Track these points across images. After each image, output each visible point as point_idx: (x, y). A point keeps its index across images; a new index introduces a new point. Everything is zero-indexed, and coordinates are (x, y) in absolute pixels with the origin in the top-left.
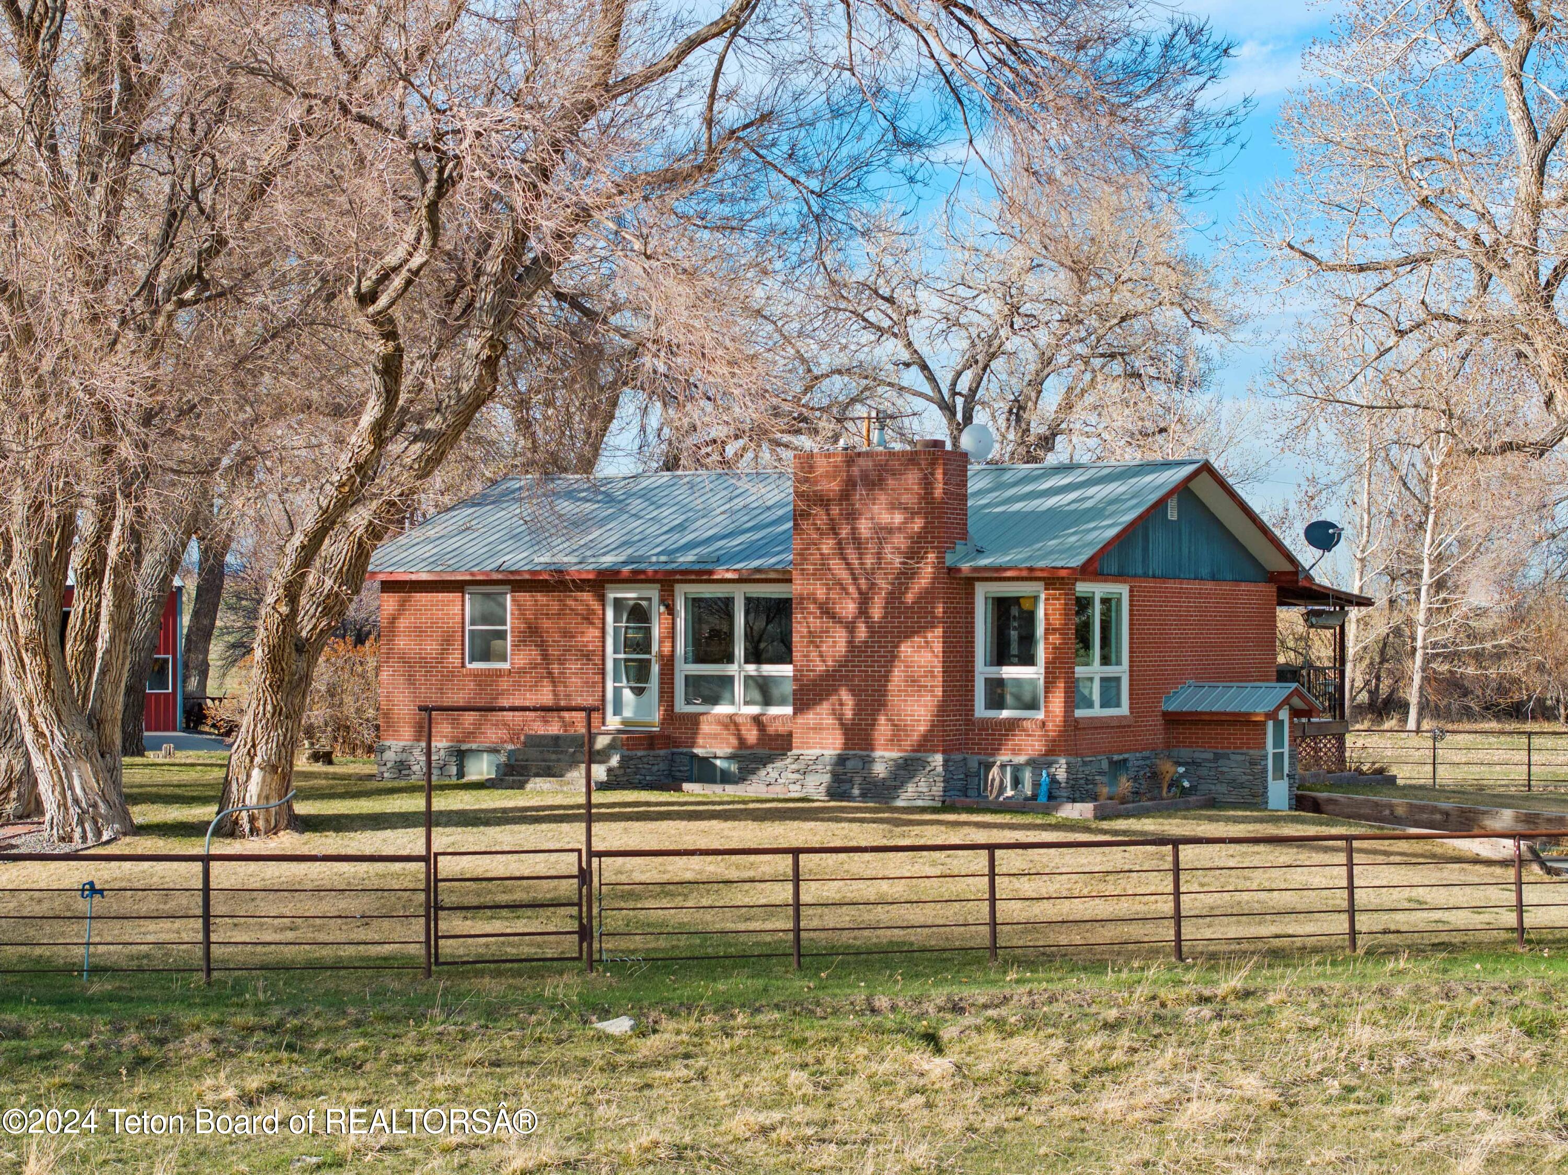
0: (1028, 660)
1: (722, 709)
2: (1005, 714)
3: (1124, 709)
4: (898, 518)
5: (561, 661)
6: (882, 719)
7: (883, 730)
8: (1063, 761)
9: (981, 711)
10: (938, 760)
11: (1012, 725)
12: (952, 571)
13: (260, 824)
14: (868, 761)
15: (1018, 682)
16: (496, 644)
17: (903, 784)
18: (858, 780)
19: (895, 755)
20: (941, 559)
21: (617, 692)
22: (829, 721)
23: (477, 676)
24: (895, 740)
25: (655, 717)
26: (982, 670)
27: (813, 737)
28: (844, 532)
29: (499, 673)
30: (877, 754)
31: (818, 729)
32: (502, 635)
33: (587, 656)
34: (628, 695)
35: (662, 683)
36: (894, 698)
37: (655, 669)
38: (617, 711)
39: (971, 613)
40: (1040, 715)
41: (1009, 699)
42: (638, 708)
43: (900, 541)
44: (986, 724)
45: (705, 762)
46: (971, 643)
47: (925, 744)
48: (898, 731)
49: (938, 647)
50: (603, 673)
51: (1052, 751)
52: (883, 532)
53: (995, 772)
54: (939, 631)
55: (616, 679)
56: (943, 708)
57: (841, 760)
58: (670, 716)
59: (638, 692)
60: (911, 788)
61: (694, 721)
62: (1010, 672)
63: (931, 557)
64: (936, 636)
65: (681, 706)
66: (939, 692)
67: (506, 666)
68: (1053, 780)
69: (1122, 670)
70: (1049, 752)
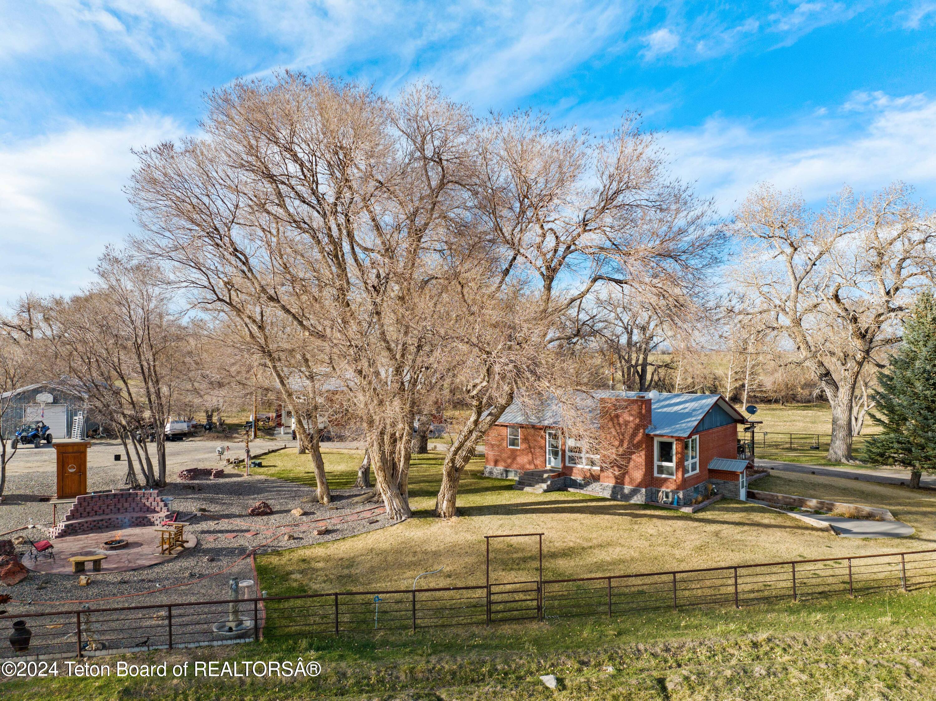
0: (671, 461)
1: (579, 466)
2: (664, 476)
3: (698, 471)
4: (631, 418)
5: (534, 449)
6: (627, 476)
7: (627, 479)
8: (681, 492)
9: (656, 474)
10: (643, 490)
11: (666, 480)
12: (648, 435)
13: (447, 514)
14: (622, 489)
15: (668, 467)
16: (516, 441)
17: (633, 496)
18: (620, 493)
19: (631, 487)
20: (644, 431)
21: (549, 458)
22: (611, 475)
23: (511, 450)
24: (631, 483)
25: (560, 466)
26: (656, 463)
27: (606, 480)
28: (616, 421)
29: (517, 450)
30: (625, 486)
31: (608, 477)
32: (518, 439)
33: (541, 448)
34: (552, 459)
35: (562, 457)
36: (631, 471)
37: (560, 453)
38: (549, 464)
39: (653, 446)
40: (674, 478)
41: (665, 472)
42: (555, 463)
43: (632, 425)
44: (657, 479)
45: (575, 481)
46: (653, 455)
47: (640, 485)
48: (632, 481)
49: (644, 457)
50: (546, 453)
51: (679, 488)
52: (627, 423)
53: (660, 494)
54: (643, 452)
55: (549, 455)
56: (645, 475)
57: (614, 487)
58: (565, 467)
59: (555, 459)
60: (635, 497)
61: (571, 469)
62: (665, 464)
63: (641, 431)
64: (643, 453)
65: (567, 464)
66: (644, 470)
67: (519, 448)
68: (678, 497)
69: (697, 460)
70: (677, 489)
